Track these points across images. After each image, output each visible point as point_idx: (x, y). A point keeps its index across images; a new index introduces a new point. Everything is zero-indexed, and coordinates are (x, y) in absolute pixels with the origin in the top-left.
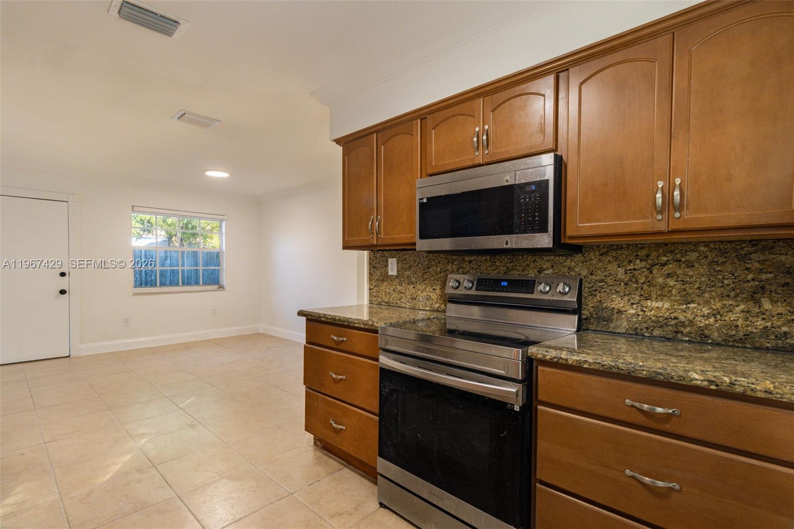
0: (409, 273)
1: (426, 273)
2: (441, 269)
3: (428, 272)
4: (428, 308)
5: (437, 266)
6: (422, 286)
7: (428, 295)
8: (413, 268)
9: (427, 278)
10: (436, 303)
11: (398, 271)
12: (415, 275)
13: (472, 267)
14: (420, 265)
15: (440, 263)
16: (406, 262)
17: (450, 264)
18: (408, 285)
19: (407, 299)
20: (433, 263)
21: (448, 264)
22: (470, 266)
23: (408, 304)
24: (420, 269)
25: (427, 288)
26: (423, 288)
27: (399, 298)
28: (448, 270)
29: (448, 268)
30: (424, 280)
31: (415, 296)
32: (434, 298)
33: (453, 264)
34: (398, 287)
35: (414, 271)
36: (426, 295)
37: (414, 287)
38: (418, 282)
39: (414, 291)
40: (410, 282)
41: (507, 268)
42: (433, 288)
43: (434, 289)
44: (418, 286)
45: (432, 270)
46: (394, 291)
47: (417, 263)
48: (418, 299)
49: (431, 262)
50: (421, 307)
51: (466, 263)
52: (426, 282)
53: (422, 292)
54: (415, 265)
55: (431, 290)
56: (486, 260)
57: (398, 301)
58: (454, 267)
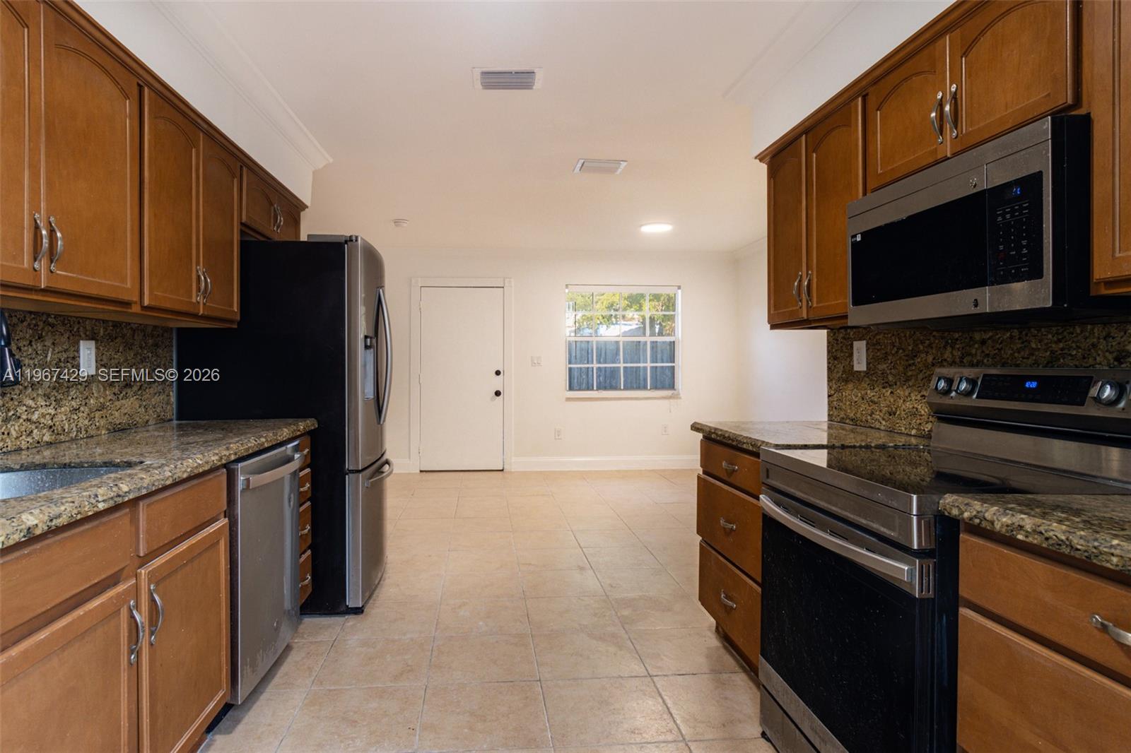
0: (885, 366)
1: (910, 365)
2: (934, 359)
3: (913, 364)
4: (913, 432)
5: (927, 353)
6: (904, 391)
7: (913, 407)
8: (890, 358)
9: (911, 376)
10: (927, 423)
11: (868, 364)
12: (893, 370)
13: (987, 352)
14: (901, 351)
15: (932, 348)
16: (879, 347)
17: (949, 349)
18: (884, 388)
19: (881, 414)
20: (921, 347)
21: (945, 347)
22: (983, 352)
23: (884, 423)
24: (900, 358)
25: (912, 395)
26: (907, 394)
27: (869, 412)
28: (945, 360)
29: (946, 357)
30: (907, 380)
31: (894, 409)
32: (923, 412)
33: (953, 348)
34: (869, 392)
35: (891, 362)
36: (911, 407)
37: (892, 393)
38: (898, 383)
39: (892, 400)
40: (886, 383)
41: (1053, 352)
42: (922, 393)
43: (923, 396)
44: (898, 391)
45: (919, 360)
46: (863, 399)
47: (895, 349)
48: (899, 415)
49: (917, 345)
50: (903, 429)
51: (976, 346)
52: (911, 383)
53: (904, 401)
54: (893, 352)
55: (919, 397)
56: (1011, 337)
57: (869, 417)
58: (955, 353)
